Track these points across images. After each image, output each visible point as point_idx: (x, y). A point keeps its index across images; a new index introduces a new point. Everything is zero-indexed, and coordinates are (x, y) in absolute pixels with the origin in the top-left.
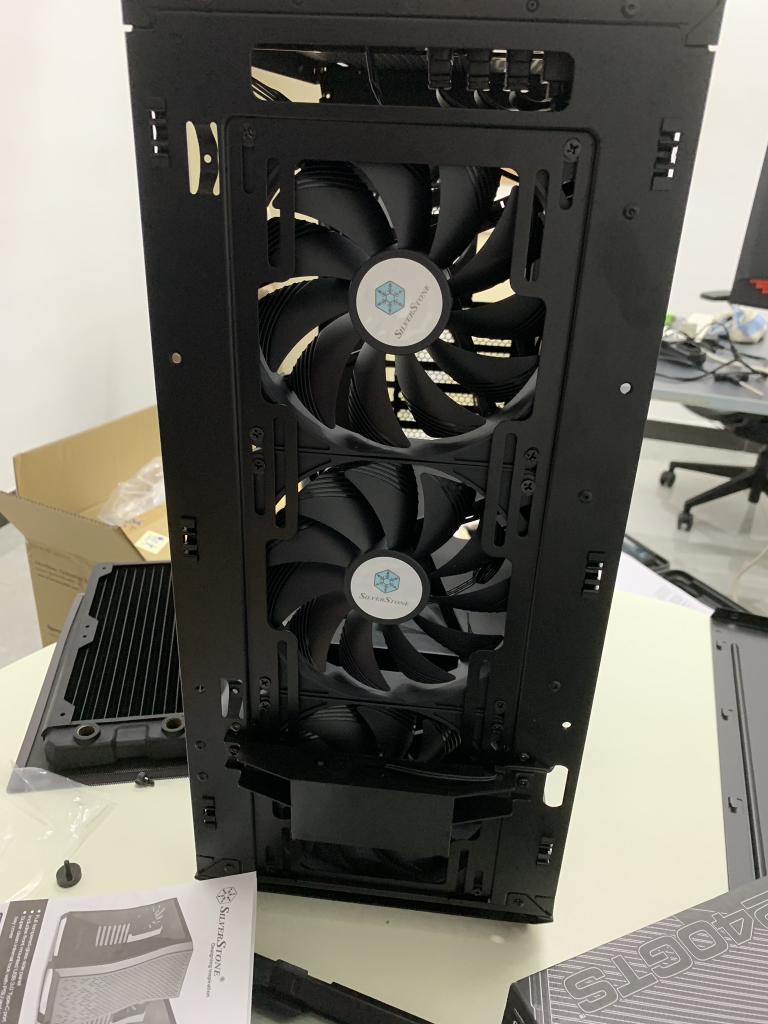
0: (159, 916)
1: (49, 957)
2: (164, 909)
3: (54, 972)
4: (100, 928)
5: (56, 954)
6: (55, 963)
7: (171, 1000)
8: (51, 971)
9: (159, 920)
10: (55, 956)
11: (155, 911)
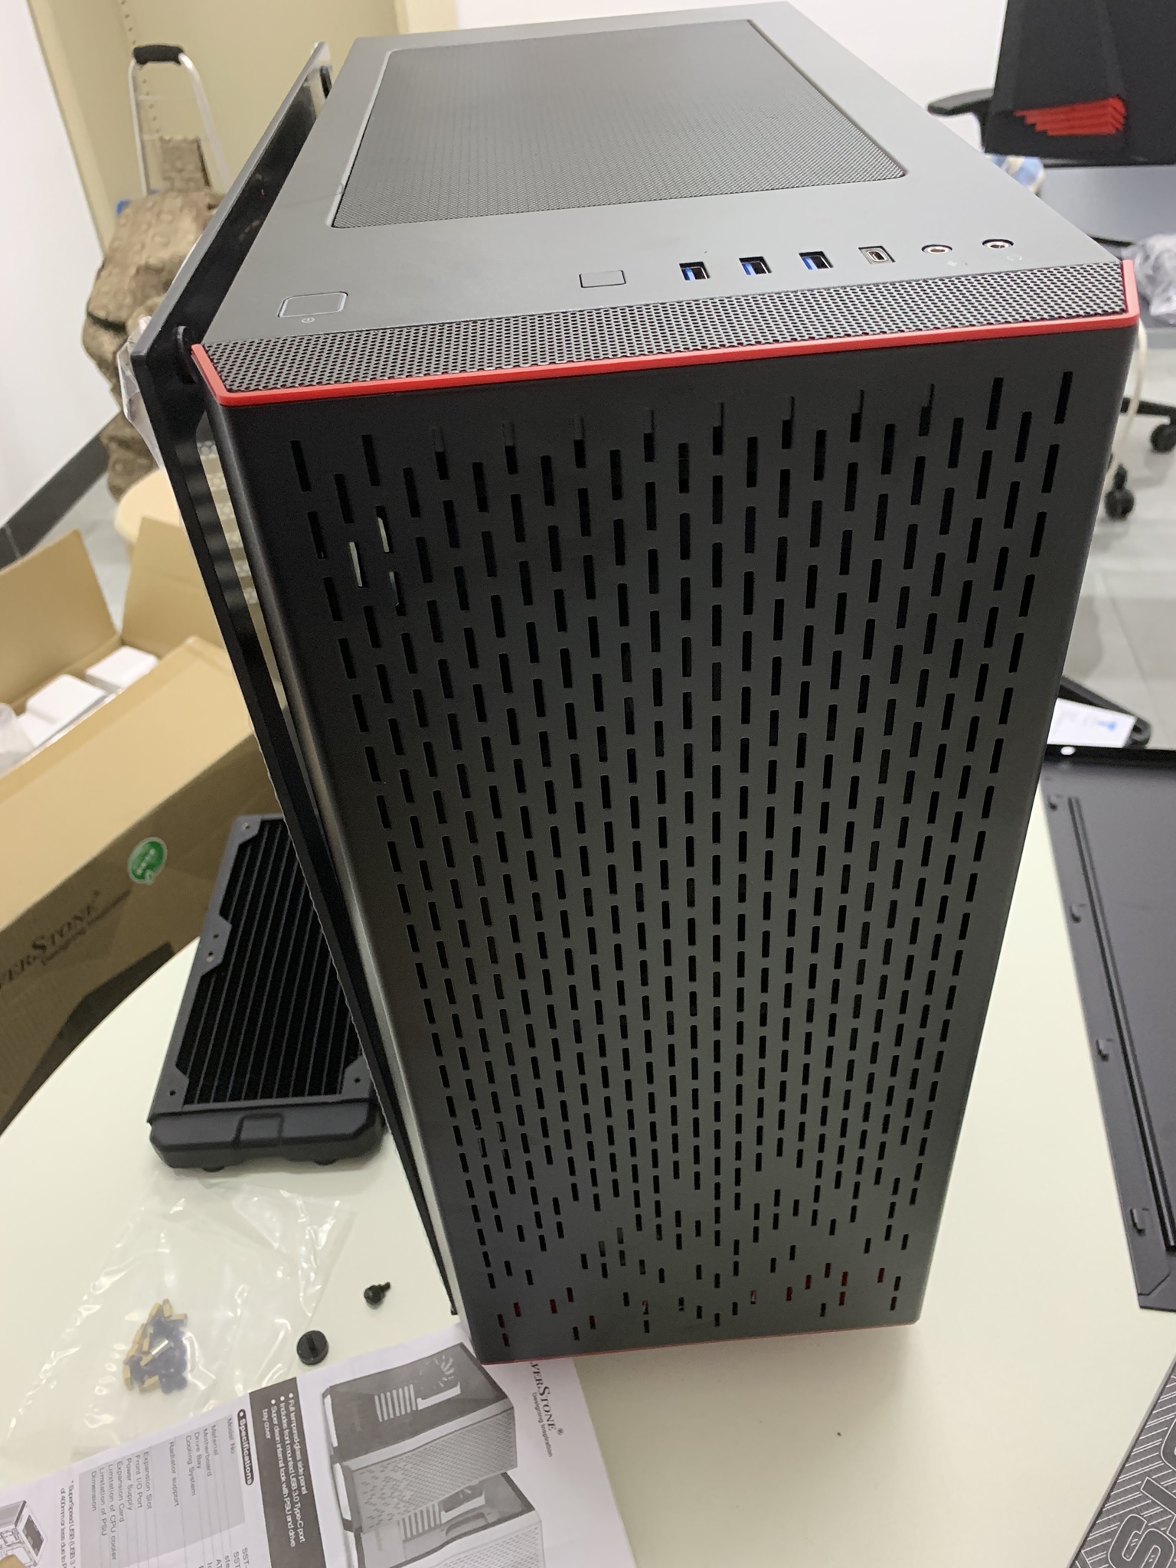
0: (448, 1370)
1: (329, 1451)
2: (451, 1360)
3: (342, 1467)
4: (376, 1398)
5: (336, 1444)
6: (339, 1455)
7: (509, 1473)
8: (338, 1466)
9: (450, 1375)
10: (336, 1448)
11: (441, 1364)
